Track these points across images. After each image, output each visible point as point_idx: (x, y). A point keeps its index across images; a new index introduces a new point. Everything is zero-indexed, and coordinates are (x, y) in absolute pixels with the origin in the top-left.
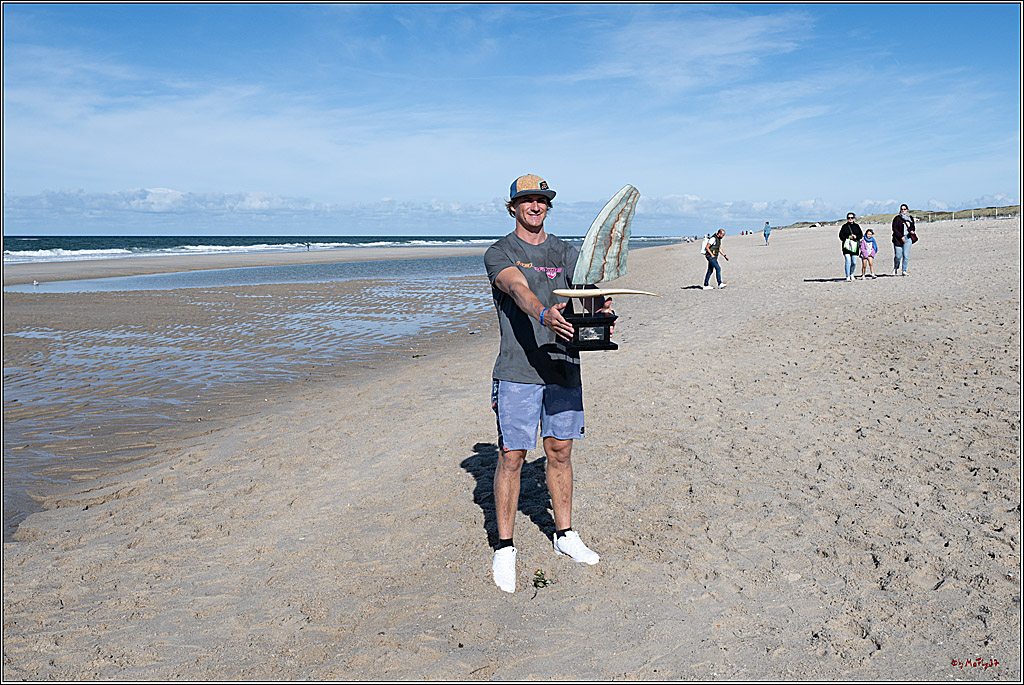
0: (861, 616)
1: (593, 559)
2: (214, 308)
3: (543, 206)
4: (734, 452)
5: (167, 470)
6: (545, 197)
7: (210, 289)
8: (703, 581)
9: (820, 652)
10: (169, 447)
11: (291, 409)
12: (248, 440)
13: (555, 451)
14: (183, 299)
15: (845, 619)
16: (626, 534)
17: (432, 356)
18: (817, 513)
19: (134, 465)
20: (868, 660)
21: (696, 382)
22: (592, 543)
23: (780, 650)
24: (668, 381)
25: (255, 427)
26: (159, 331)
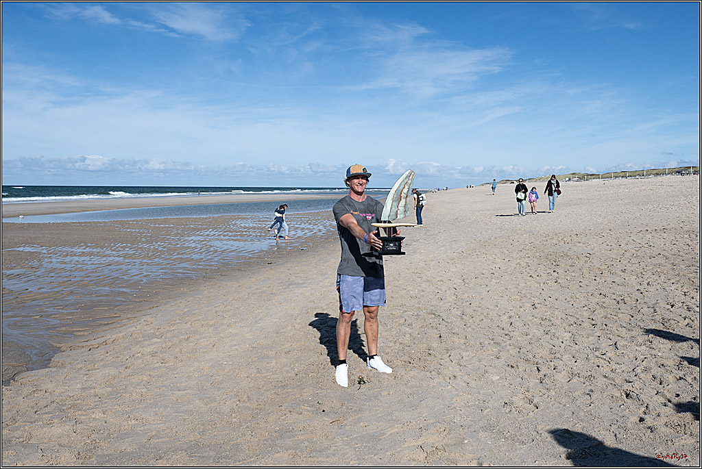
0: (529, 395)
1: (389, 370)
2: (138, 233)
3: (364, 181)
4: (464, 316)
5: (134, 328)
6: (365, 176)
7: (133, 221)
8: (448, 380)
9: (507, 411)
10: (129, 316)
11: (200, 294)
12: (177, 312)
13: (369, 312)
14: (117, 227)
15: (522, 396)
16: (406, 358)
17: (280, 263)
18: (508, 347)
19: (111, 326)
20: (531, 413)
21: (441, 278)
22: (388, 363)
23: (488, 410)
24: (424, 278)
25: (180, 305)
26: (107, 247)
